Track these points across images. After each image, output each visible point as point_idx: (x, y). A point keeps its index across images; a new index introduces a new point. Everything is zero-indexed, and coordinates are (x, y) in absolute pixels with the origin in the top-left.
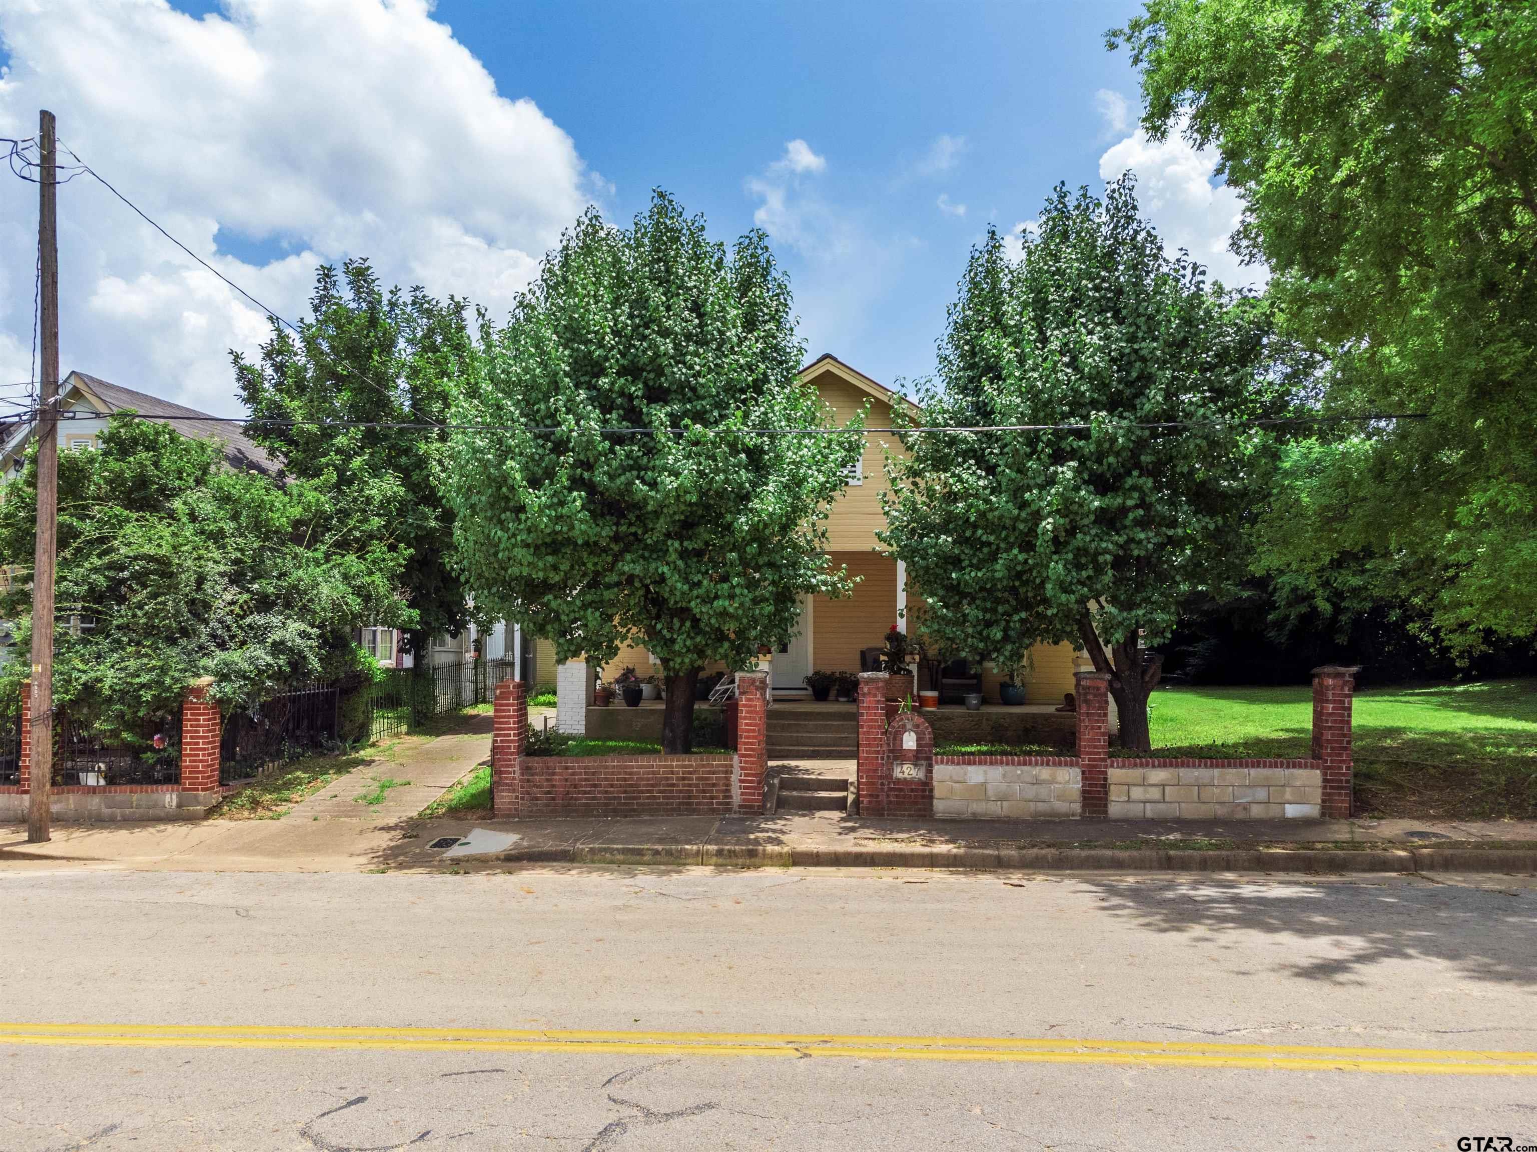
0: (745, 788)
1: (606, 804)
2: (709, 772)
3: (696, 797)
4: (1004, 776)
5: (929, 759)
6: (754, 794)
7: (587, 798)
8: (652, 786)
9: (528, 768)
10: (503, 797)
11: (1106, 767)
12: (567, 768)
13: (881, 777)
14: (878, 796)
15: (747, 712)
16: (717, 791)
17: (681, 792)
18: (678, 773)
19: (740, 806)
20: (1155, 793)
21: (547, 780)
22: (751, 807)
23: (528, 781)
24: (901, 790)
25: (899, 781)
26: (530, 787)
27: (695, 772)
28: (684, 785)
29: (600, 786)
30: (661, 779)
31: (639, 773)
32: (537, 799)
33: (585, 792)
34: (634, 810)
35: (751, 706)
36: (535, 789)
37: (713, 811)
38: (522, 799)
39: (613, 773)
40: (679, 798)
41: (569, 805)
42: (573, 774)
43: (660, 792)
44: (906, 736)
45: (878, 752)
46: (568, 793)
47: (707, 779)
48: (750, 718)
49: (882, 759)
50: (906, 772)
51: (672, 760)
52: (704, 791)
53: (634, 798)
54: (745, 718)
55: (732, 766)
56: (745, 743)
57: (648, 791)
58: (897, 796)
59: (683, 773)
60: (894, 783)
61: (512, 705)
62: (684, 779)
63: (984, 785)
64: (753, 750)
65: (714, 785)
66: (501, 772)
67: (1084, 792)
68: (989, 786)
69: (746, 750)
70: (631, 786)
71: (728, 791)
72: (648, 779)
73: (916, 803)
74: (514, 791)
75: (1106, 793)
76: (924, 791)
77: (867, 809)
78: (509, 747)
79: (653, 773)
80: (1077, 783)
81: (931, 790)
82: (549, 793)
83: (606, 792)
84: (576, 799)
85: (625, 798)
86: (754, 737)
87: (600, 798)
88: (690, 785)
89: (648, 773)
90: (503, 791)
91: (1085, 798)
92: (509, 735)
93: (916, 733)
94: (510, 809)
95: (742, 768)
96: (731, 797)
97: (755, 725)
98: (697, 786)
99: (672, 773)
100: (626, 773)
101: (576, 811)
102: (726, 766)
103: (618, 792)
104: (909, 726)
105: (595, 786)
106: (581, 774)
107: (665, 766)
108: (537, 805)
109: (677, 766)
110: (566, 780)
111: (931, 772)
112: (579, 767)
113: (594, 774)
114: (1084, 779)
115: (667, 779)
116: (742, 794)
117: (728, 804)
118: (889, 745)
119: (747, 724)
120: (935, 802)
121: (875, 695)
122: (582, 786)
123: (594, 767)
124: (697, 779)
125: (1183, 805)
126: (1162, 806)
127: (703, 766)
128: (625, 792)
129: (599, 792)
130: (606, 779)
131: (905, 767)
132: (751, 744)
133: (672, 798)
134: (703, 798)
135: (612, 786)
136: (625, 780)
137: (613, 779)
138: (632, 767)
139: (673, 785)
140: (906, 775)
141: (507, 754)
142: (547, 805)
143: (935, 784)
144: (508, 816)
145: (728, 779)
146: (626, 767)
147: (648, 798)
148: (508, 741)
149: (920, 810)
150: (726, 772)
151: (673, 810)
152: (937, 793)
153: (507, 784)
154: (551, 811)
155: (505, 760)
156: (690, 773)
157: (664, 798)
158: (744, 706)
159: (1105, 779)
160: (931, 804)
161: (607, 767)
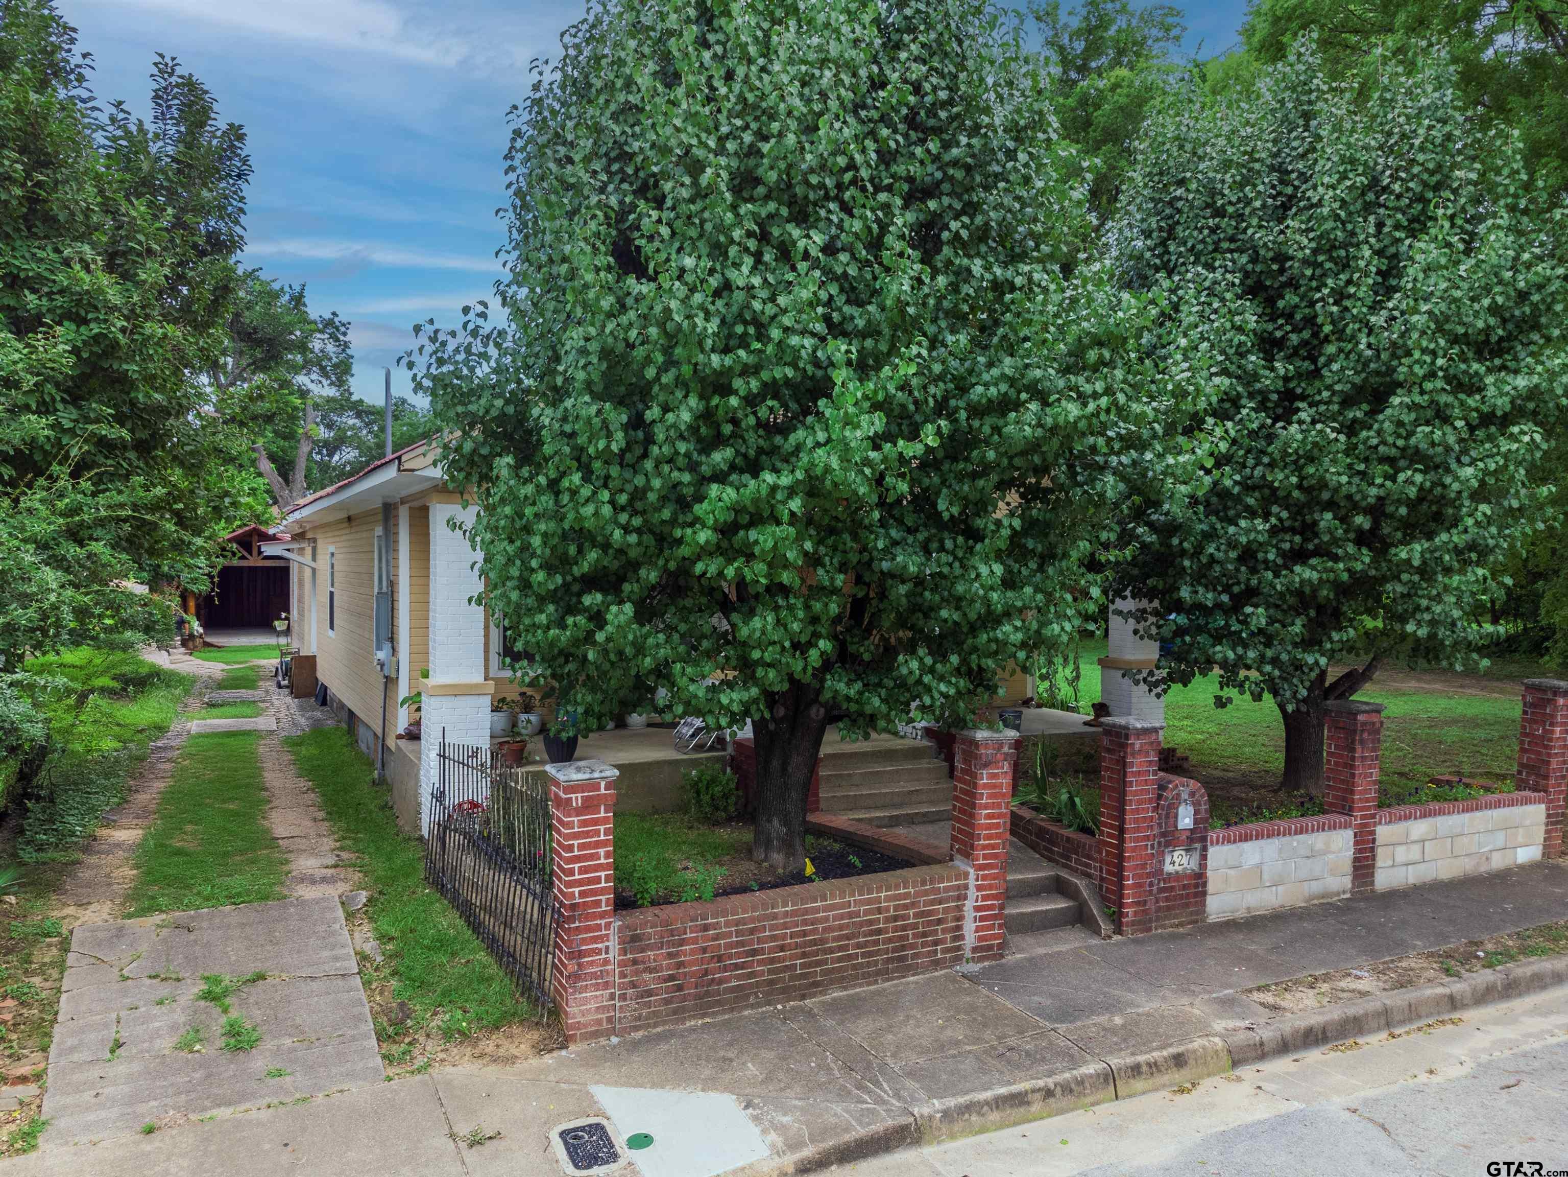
0: (982, 919)
1: (771, 982)
2: (932, 902)
3: (913, 946)
4: (1280, 850)
5: (1203, 839)
6: (992, 927)
7: (738, 978)
8: (847, 937)
9: (635, 939)
10: (586, 1001)
11: (1375, 824)
12: (706, 928)
13: (1149, 875)
14: (1145, 902)
15: (990, 796)
16: (944, 931)
17: (890, 940)
18: (887, 909)
19: (975, 950)
20: (1414, 853)
21: (670, 955)
22: (990, 948)
23: (635, 962)
24: (1172, 888)
25: (1170, 877)
26: (637, 973)
27: (913, 905)
28: (895, 929)
29: (762, 951)
30: (861, 924)
31: (826, 919)
32: (650, 993)
33: (737, 967)
34: (816, 984)
35: (994, 786)
36: (646, 976)
37: (937, 964)
38: (623, 997)
39: (785, 926)
40: (887, 951)
41: (707, 994)
42: (717, 937)
43: (859, 945)
44: (1182, 810)
45: (1147, 838)
46: (706, 972)
47: (930, 913)
48: (993, 806)
49: (1152, 847)
50: (1177, 861)
51: (879, 890)
52: (924, 934)
53: (818, 963)
54: (986, 807)
55: (966, 887)
56: (985, 847)
57: (841, 948)
58: (1167, 899)
59: (896, 908)
60: (1164, 880)
61: (605, 821)
62: (895, 919)
63: (1259, 866)
64: (994, 856)
65: (939, 922)
66: (581, 954)
67: (1356, 860)
68: (1265, 868)
69: (985, 857)
70: (814, 943)
71: (959, 928)
72: (841, 928)
73: (1187, 905)
74: (606, 985)
75: (1374, 858)
76: (1196, 886)
77: (1133, 923)
78: (598, 903)
79: (851, 915)
80: (1348, 850)
81: (1205, 884)
82: (672, 978)
83: (772, 961)
84: (721, 981)
85: (803, 966)
86: (998, 836)
87: (762, 973)
88: (904, 928)
89: (842, 917)
90: (585, 989)
91: (1356, 868)
92: (598, 880)
93: (1194, 804)
94: (599, 1022)
95: (979, 888)
96: (962, 937)
97: (999, 816)
98: (915, 926)
99: (879, 911)
100: (805, 922)
101: (719, 1003)
102: (958, 887)
103: (792, 958)
104: (1185, 796)
105: (754, 952)
106: (729, 935)
107: (869, 902)
108: (648, 1005)
109: (888, 899)
110: (704, 950)
111: (1204, 857)
112: (727, 924)
113: (752, 931)
114: (1356, 843)
115: (871, 922)
116: (978, 930)
117: (959, 948)
118: (1160, 825)
119: (989, 816)
120: (1209, 900)
121: (1147, 754)
122: (730, 957)
123: (752, 920)
124: (916, 915)
125: (1440, 863)
126: (1422, 867)
127: (926, 893)
128: (804, 955)
129: (761, 962)
130: (773, 938)
131: (1176, 854)
132: (993, 847)
133: (877, 953)
134: (924, 945)
135: (782, 948)
136: (804, 934)
137: (784, 937)
138: (817, 910)
139: (879, 932)
140: (1177, 867)
141: (595, 916)
142: (667, 1002)
143: (1209, 873)
144: (596, 1035)
145: (959, 908)
146: (806, 912)
147: (840, 959)
148: (594, 892)
149: (1191, 913)
150: (958, 898)
151: (878, 973)
152: (1210, 888)
153: (594, 976)
154: (675, 1012)
155: (588, 929)
156: (906, 907)
157: (864, 955)
158: (985, 786)
159: (1374, 840)
160: (1203, 904)
161: (775, 917)
